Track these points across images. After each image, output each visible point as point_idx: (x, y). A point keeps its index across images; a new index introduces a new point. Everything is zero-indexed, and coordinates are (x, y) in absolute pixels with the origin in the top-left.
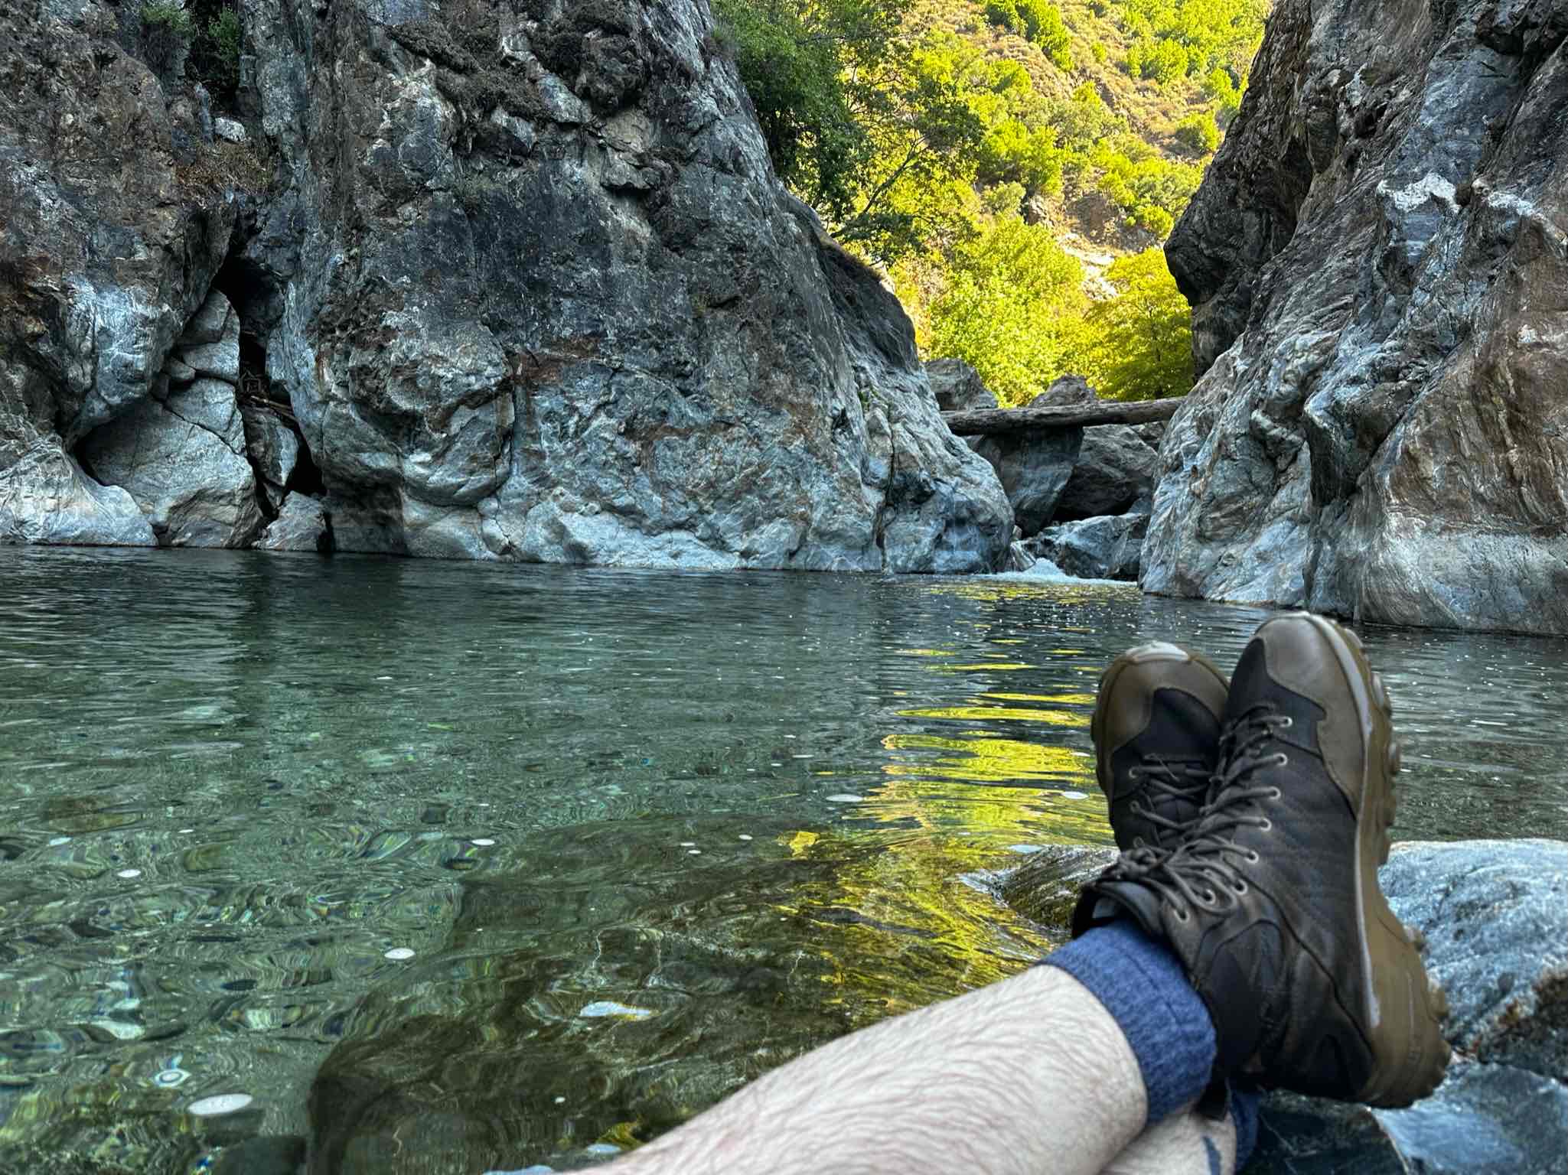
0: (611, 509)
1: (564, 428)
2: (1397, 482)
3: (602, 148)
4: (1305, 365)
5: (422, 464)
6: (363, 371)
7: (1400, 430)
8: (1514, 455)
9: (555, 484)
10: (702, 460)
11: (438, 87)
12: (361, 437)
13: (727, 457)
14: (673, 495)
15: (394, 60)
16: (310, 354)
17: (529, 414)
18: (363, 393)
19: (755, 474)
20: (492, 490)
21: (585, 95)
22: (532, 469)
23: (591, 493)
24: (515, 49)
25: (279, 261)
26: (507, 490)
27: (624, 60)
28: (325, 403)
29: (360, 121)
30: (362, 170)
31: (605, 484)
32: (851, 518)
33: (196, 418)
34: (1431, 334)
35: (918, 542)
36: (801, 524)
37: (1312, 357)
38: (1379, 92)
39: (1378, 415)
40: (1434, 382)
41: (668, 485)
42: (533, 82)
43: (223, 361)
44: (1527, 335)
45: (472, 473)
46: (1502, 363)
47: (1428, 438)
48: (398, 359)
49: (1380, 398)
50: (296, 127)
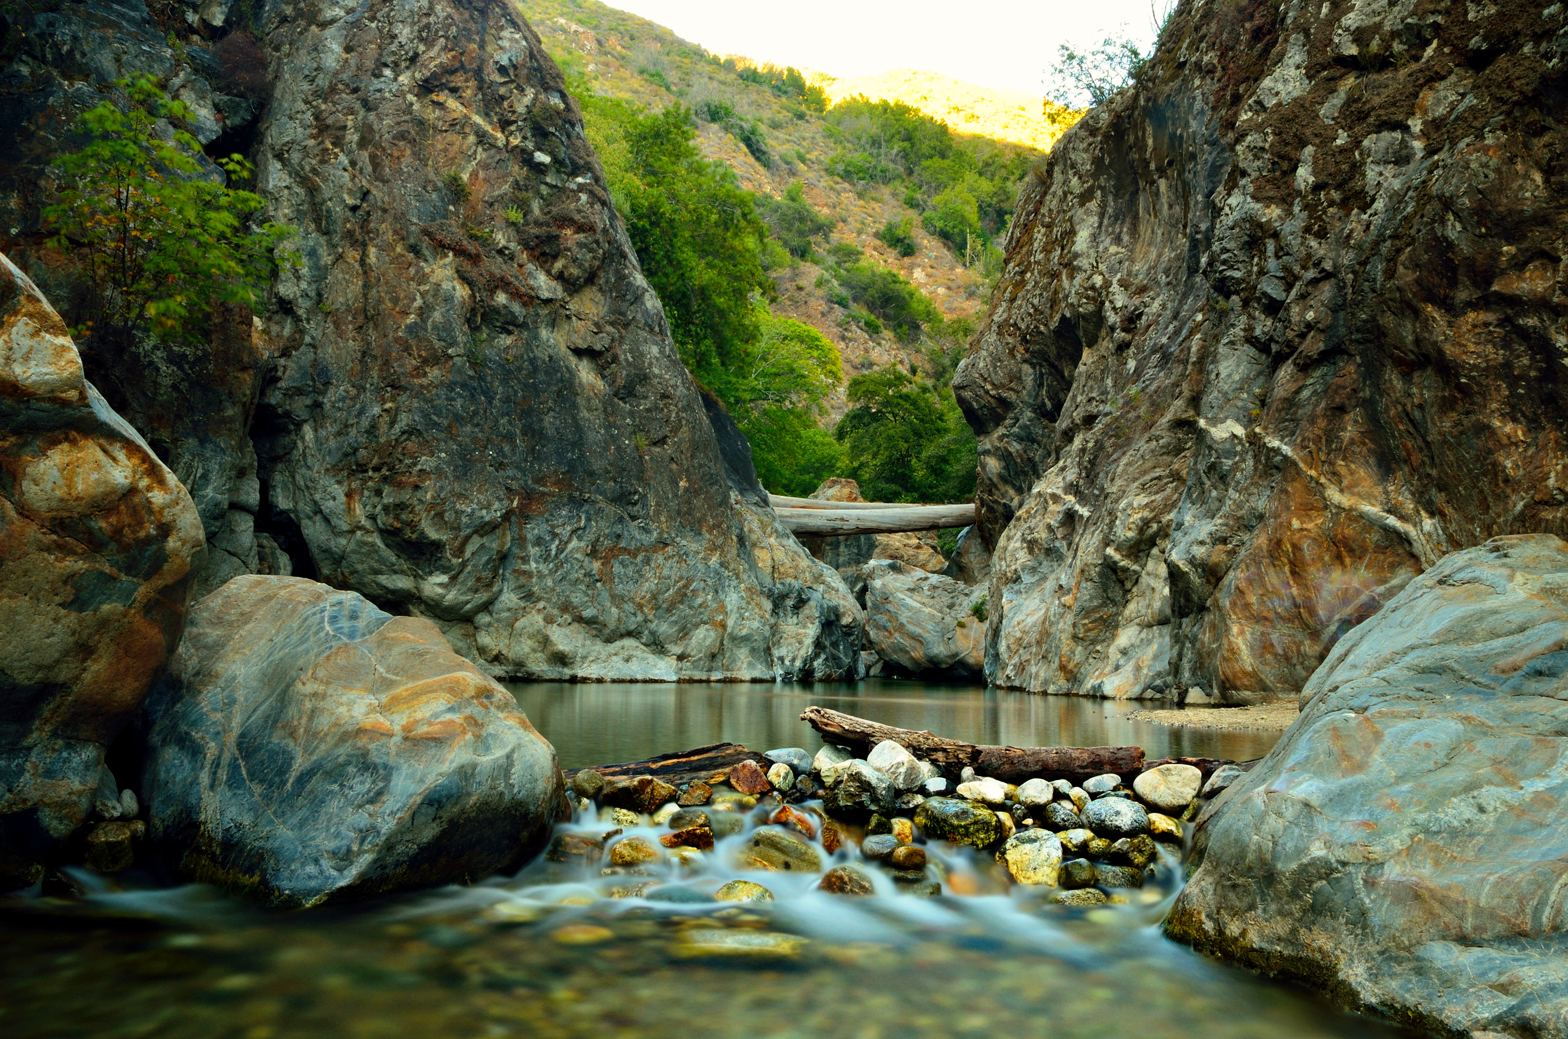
0: (579, 619)
1: (548, 551)
2: (1234, 604)
3: (568, 317)
4: (1142, 519)
5: (440, 585)
6: (401, 506)
7: (1231, 574)
8: (1295, 591)
9: (539, 599)
10: (648, 575)
11: (458, 271)
12: (382, 561)
13: (666, 572)
14: (626, 606)
15: (427, 253)
16: (339, 491)
17: (521, 541)
18: (397, 525)
19: (686, 586)
20: (486, 607)
21: (560, 277)
22: (521, 587)
23: (566, 607)
24: (509, 241)
25: (299, 406)
26: (498, 606)
27: (591, 251)
28: (352, 532)
29: (396, 300)
30: (397, 340)
31: (577, 598)
32: (756, 624)
33: (224, 545)
34: (1242, 517)
35: (800, 642)
36: (720, 630)
37: (1147, 514)
38: (1136, 301)
39: (1217, 565)
40: (1247, 545)
41: (622, 598)
42: (521, 266)
43: (248, 494)
44: (1296, 524)
45: (476, 591)
46: (1285, 540)
47: (1250, 581)
48: (433, 497)
49: (1218, 555)
50: (313, 294)
